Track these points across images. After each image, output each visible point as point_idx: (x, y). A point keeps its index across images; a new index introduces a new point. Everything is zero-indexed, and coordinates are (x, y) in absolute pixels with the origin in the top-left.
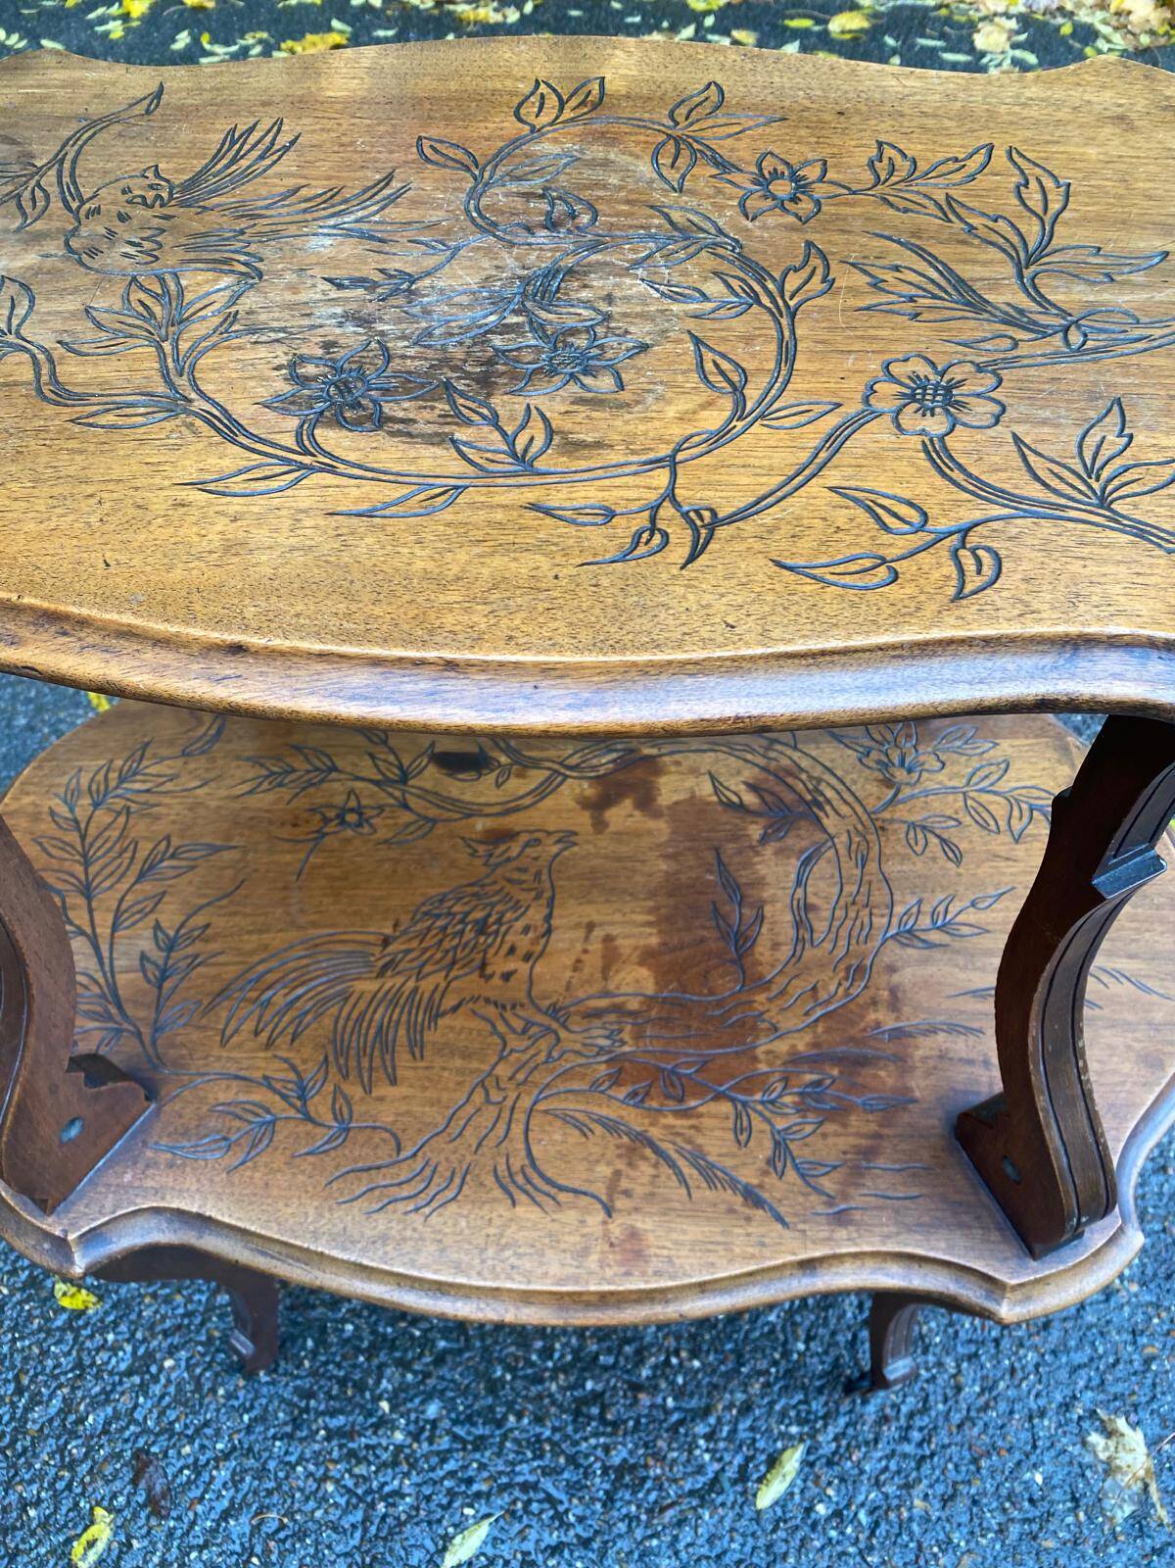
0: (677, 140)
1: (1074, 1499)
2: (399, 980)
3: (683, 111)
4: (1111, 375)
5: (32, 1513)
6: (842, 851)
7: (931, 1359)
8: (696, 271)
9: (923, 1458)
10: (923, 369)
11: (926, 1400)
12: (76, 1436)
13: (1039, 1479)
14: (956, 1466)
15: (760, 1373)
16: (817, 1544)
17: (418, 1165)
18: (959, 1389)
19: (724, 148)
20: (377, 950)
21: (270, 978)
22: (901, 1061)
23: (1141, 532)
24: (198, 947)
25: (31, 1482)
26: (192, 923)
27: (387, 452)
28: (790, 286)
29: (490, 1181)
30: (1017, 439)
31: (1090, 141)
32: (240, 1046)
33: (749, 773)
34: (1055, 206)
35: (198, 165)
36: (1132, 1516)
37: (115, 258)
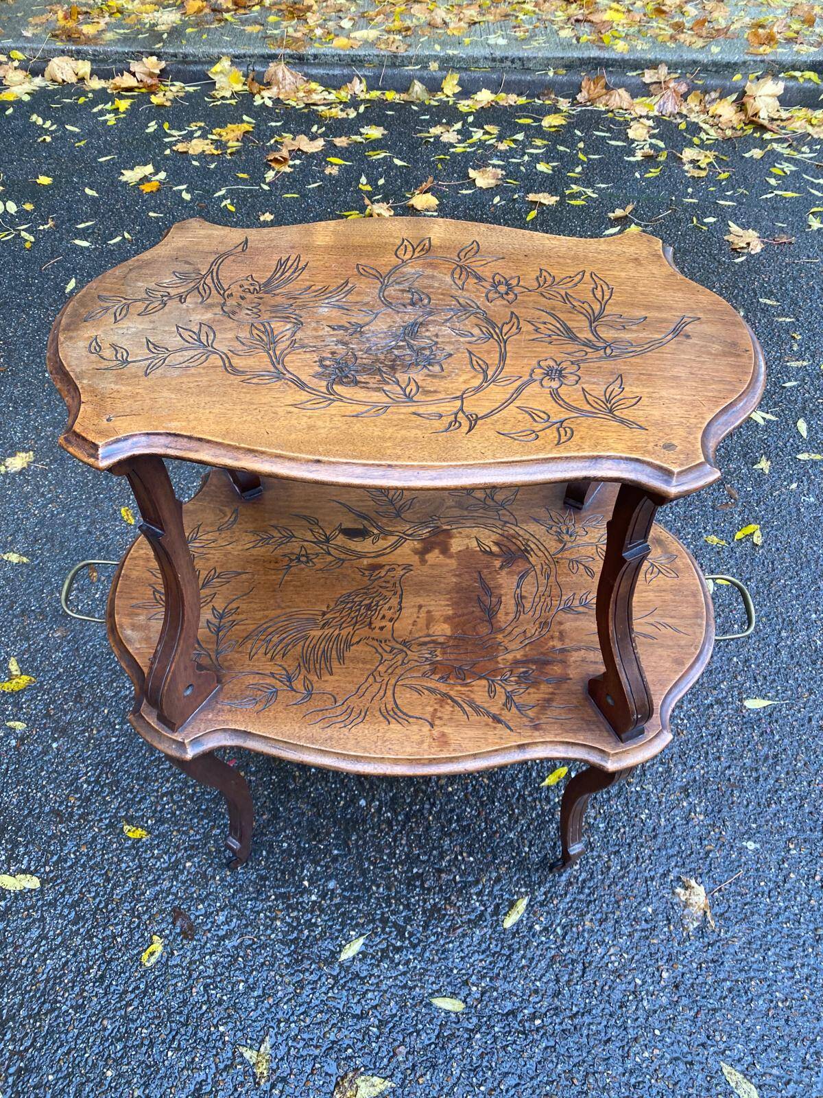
0: (461, 267)
1: (668, 919)
2: (331, 630)
3: (463, 254)
4: (620, 365)
5: (119, 940)
6: (538, 572)
7: (595, 853)
8: (469, 324)
9: (590, 901)
10: (552, 363)
11: (592, 874)
12: (139, 901)
13: (650, 910)
14: (607, 905)
15: (505, 863)
16: (535, 944)
17: (345, 707)
18: (609, 868)
19: (479, 271)
20: (320, 618)
21: (270, 630)
22: (563, 662)
23: (622, 421)
24: (234, 617)
25: (117, 924)
26: (230, 607)
27: (361, 394)
28: (504, 331)
29: (378, 714)
30: (583, 389)
31: (623, 270)
32: (258, 660)
33: (495, 537)
34: (606, 298)
35: (269, 275)
36: (698, 927)
37: (243, 315)
